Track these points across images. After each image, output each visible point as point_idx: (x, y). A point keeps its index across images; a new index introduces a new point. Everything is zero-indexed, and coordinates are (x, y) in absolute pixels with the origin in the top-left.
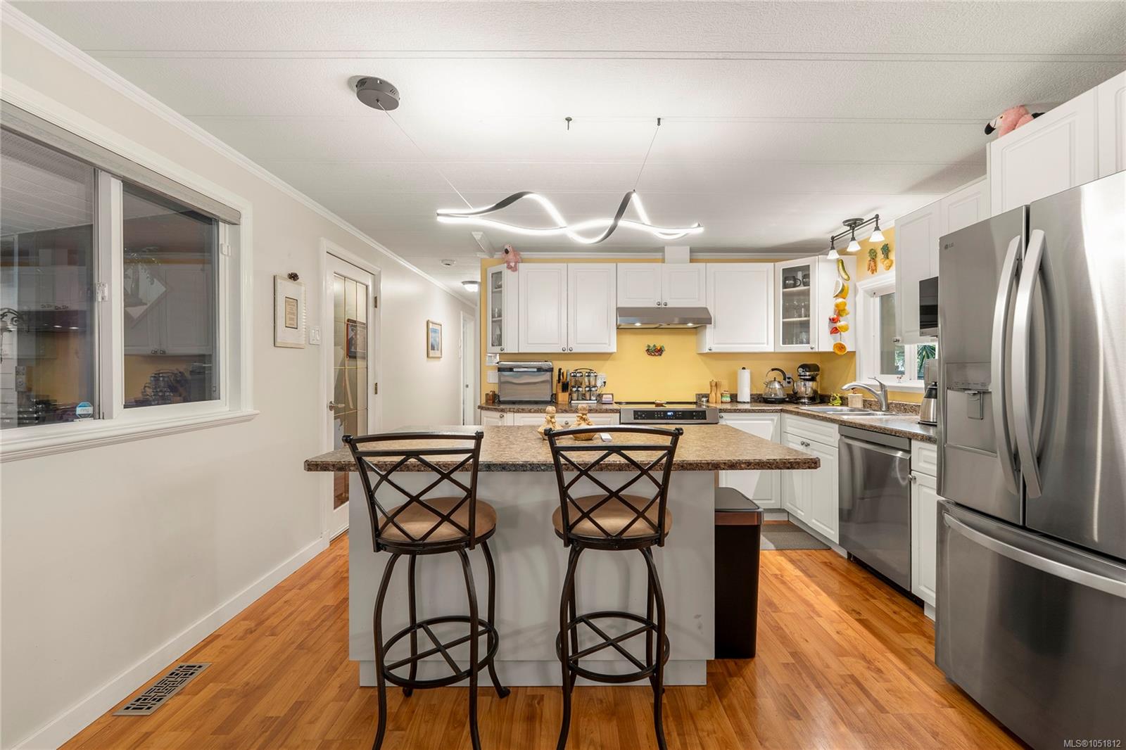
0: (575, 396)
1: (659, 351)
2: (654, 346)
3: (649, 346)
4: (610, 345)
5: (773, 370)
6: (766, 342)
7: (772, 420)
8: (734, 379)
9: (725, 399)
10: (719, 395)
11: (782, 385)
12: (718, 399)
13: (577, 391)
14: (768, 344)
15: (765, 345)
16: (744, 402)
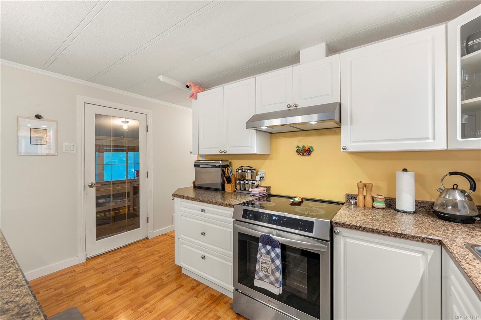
0: (238, 186)
1: (307, 151)
2: (304, 147)
3: (298, 147)
4: (251, 148)
5: (451, 174)
6: (430, 136)
7: (423, 253)
8: (392, 182)
9: (376, 204)
10: (369, 199)
11: (468, 196)
12: (367, 203)
13: (240, 183)
14: (434, 138)
15: (431, 141)
16: (405, 212)
